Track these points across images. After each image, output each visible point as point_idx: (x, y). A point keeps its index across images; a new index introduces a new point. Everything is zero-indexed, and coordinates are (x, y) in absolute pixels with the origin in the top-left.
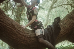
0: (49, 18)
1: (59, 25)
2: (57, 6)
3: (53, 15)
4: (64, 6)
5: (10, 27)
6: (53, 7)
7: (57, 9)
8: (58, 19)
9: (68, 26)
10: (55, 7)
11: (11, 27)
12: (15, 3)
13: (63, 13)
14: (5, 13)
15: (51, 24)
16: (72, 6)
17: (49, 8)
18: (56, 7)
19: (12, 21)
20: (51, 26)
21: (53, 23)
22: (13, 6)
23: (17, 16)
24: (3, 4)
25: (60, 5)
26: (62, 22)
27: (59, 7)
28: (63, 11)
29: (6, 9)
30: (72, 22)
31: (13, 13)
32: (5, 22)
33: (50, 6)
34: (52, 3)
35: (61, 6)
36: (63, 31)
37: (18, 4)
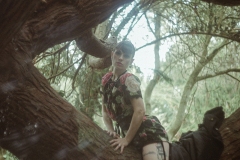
0: (186, 111)
2: (213, 74)
3: (198, 100)
4: (233, 74)
5: (65, 132)
6: (199, 75)
7: (212, 83)
10: (208, 76)
11: (66, 129)
12: (80, 56)
13: (228, 96)
14: (52, 85)
15: (195, 129)
17: (188, 77)
18: (210, 76)
19: (72, 111)
20: (192, 137)
21: (200, 126)
22: (76, 66)
23: (85, 96)
24: (44, 56)
25: (223, 69)
26: (228, 126)
27: (218, 77)
28: (229, 91)
29: (52, 72)
31: (74, 88)
32: (48, 114)
33: (191, 72)
34: (197, 62)
35: (227, 72)
36: (231, 155)
37: (93, 59)
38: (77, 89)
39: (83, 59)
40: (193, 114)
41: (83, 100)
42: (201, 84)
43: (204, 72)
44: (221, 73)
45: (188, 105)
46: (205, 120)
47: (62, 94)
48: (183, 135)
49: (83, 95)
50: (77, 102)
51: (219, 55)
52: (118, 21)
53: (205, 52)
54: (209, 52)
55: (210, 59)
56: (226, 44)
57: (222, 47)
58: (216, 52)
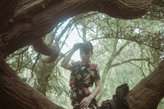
0: (105, 87)
1: (126, 101)
2: (121, 62)
3: (112, 80)
4: (133, 62)
5: (28, 104)
6: (112, 64)
7: (120, 68)
8: (123, 89)
9: (145, 102)
10: (117, 64)
11: (29, 102)
12: (36, 55)
13: (131, 76)
14: (18, 75)
15: (111, 98)
16: (149, 63)
17: (105, 65)
18: (119, 64)
19: (32, 91)
20: (109, 103)
21: (114, 96)
22: (34, 61)
23: (39, 80)
24: (13, 56)
25: (127, 59)
26: (131, 95)
27: (124, 64)
28: (131, 73)
29: (18, 66)
30: (153, 95)
31: (32, 76)
32: (17, 93)
33: (107, 62)
34: (110, 56)
35: (129, 61)
37: (44, 57)
38: (35, 76)
39: (38, 56)
40: (109, 88)
41: (39, 83)
42: (113, 69)
43: (115, 61)
44: (126, 62)
45: (106, 83)
46: (117, 92)
47: (25, 80)
48: (103, 102)
49: (38, 80)
50: (35, 84)
51: (124, 50)
52: (59, 32)
53: (115, 49)
54: (118, 49)
55: (118, 53)
56: (128, 43)
57: (126, 45)
58: (121, 49)
